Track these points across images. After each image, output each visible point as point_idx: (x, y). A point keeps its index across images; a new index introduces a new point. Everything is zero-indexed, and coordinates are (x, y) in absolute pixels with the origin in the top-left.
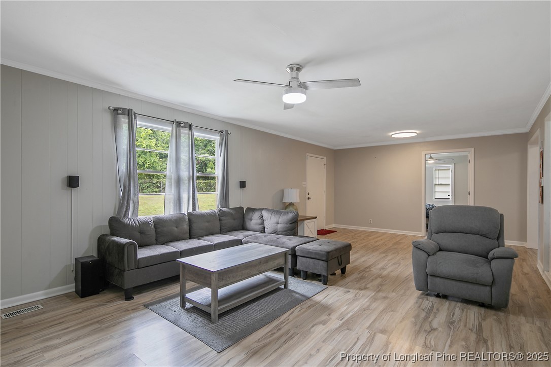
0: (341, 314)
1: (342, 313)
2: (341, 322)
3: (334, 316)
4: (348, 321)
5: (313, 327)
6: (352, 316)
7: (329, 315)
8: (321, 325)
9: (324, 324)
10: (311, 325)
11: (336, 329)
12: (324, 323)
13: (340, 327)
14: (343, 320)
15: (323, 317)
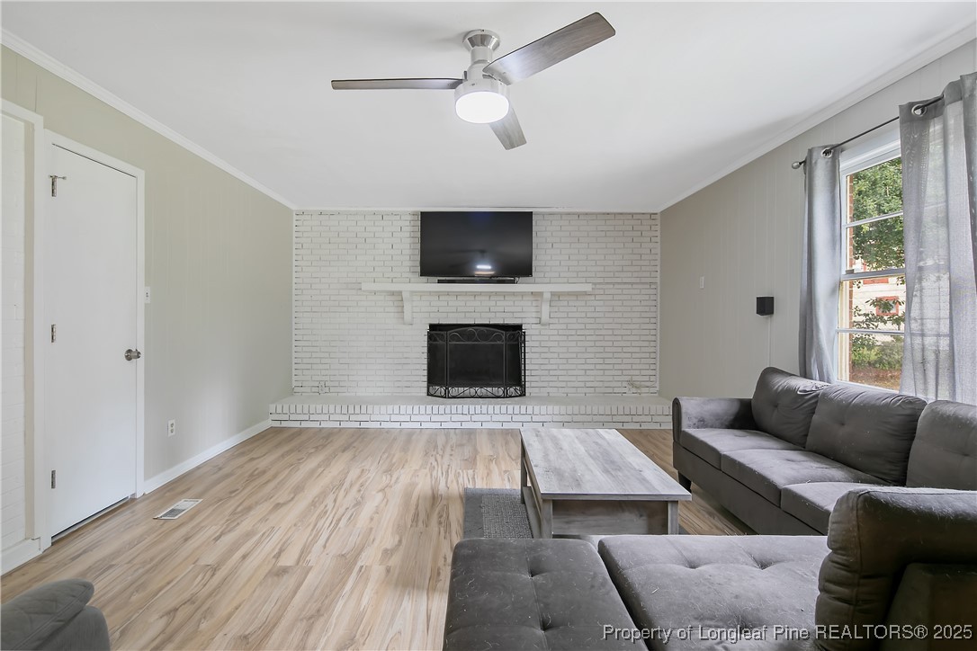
0: (368, 579)
1: (366, 584)
2: (359, 564)
3: (377, 571)
4: (349, 571)
5: (400, 541)
6: (344, 584)
7: (388, 570)
8: (389, 547)
9: (386, 551)
10: (404, 542)
11: (362, 550)
12: (387, 553)
13: (359, 554)
14: (356, 569)
15: (395, 561)
